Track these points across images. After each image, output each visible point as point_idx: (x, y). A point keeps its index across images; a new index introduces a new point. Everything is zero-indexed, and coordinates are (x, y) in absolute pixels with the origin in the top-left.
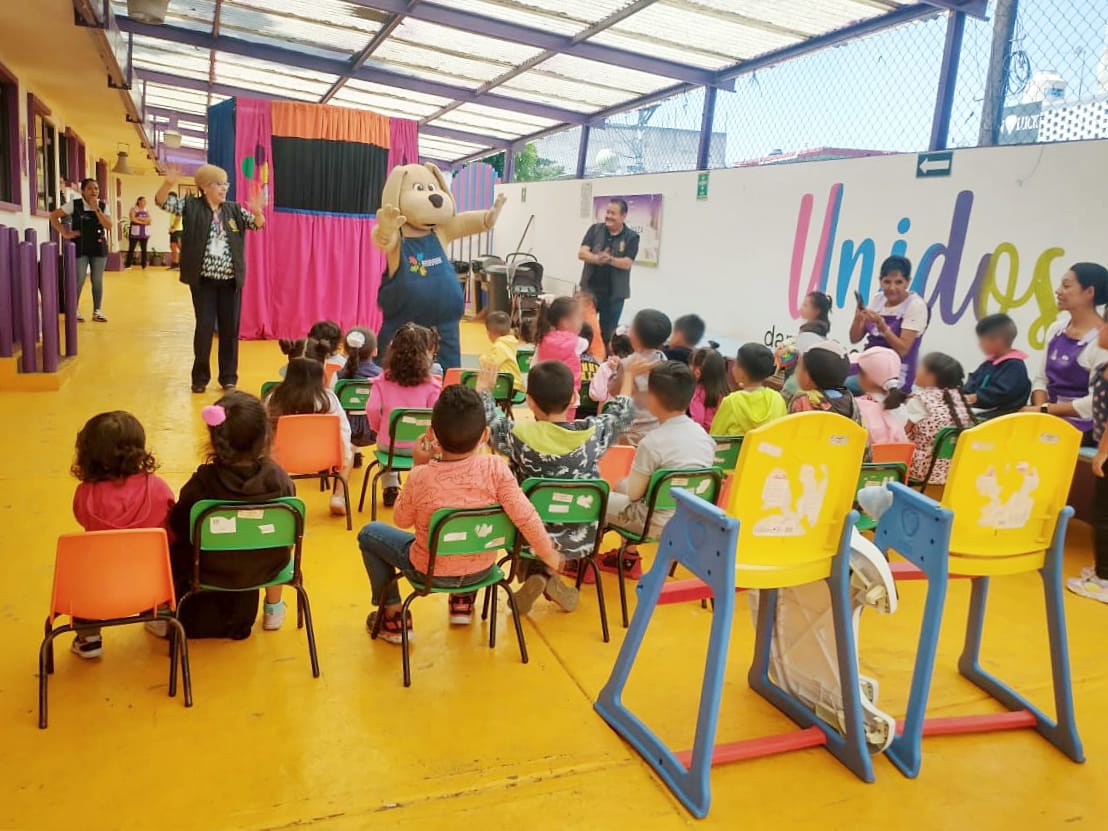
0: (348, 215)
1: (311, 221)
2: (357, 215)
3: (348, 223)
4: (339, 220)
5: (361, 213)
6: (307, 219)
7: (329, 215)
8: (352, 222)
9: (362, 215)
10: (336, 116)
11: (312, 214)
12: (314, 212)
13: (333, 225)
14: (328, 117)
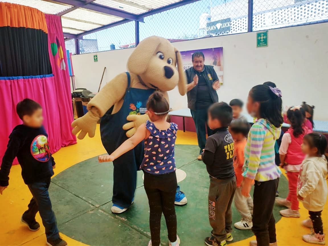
0: (33, 77)
1: (9, 84)
2: (39, 76)
3: (34, 83)
4: (29, 81)
5: (40, 74)
6: (6, 83)
7: (21, 78)
8: (36, 81)
9: (42, 76)
10: (16, 10)
11: (9, 79)
12: (11, 78)
13: (25, 84)
14: (10, 11)
